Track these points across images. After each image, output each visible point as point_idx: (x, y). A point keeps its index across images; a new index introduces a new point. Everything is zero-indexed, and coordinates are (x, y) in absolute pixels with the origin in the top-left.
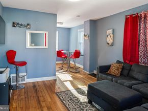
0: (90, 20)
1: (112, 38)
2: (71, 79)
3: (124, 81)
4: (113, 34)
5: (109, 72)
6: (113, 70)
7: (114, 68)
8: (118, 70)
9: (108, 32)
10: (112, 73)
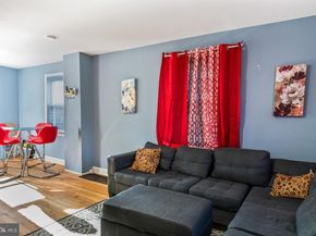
0: (81, 53)
1: (134, 97)
2: (41, 197)
3: (171, 181)
4: (136, 88)
5: (134, 167)
6: (143, 163)
7: (143, 158)
8: (152, 160)
9: (123, 83)
10: (142, 168)
